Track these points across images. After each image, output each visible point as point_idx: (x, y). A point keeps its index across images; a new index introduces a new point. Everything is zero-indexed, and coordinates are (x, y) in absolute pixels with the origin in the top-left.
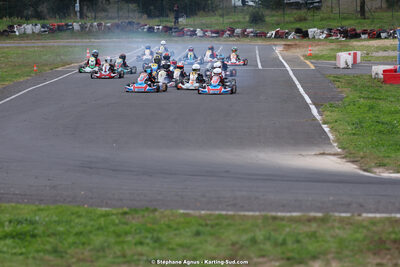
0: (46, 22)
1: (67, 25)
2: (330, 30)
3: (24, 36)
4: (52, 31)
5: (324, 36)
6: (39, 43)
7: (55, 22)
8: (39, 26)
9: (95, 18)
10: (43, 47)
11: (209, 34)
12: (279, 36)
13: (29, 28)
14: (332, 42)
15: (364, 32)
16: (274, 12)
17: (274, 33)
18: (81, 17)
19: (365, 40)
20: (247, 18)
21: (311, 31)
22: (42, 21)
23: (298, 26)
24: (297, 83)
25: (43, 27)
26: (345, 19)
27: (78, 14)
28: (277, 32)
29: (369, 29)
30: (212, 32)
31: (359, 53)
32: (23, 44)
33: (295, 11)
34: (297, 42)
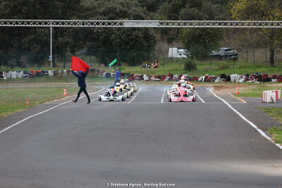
0: (27, 69)
1: (43, 72)
2: (247, 75)
3: (10, 80)
4: (32, 76)
5: (243, 80)
6: (23, 85)
7: (33, 69)
8: (22, 73)
9: (64, 67)
10: (26, 88)
11: (153, 78)
12: (207, 80)
13: (14, 74)
14: (250, 84)
15: (274, 77)
16: (202, 62)
17: (204, 77)
18: (54, 66)
19: (275, 83)
20: (183, 66)
21: (232, 76)
22: (23, 69)
23: (222, 72)
24: (238, 113)
25: (25, 73)
26: (258, 67)
27: (51, 64)
28: (206, 77)
29: (278, 75)
30: (156, 77)
31: (279, 91)
32: (11, 86)
33: (218, 61)
34: (223, 84)
